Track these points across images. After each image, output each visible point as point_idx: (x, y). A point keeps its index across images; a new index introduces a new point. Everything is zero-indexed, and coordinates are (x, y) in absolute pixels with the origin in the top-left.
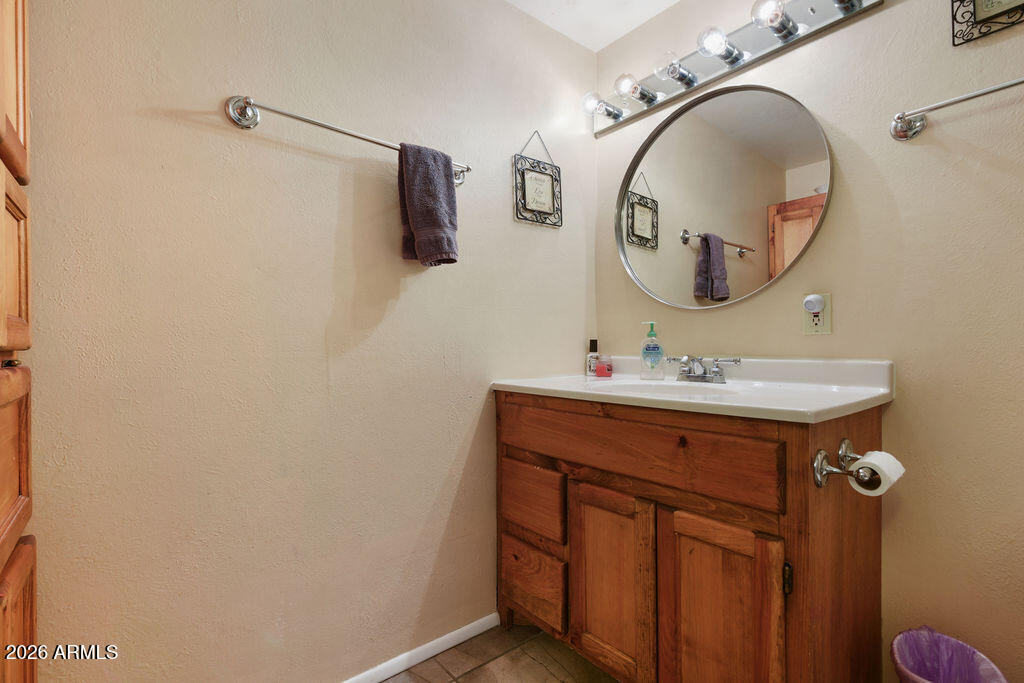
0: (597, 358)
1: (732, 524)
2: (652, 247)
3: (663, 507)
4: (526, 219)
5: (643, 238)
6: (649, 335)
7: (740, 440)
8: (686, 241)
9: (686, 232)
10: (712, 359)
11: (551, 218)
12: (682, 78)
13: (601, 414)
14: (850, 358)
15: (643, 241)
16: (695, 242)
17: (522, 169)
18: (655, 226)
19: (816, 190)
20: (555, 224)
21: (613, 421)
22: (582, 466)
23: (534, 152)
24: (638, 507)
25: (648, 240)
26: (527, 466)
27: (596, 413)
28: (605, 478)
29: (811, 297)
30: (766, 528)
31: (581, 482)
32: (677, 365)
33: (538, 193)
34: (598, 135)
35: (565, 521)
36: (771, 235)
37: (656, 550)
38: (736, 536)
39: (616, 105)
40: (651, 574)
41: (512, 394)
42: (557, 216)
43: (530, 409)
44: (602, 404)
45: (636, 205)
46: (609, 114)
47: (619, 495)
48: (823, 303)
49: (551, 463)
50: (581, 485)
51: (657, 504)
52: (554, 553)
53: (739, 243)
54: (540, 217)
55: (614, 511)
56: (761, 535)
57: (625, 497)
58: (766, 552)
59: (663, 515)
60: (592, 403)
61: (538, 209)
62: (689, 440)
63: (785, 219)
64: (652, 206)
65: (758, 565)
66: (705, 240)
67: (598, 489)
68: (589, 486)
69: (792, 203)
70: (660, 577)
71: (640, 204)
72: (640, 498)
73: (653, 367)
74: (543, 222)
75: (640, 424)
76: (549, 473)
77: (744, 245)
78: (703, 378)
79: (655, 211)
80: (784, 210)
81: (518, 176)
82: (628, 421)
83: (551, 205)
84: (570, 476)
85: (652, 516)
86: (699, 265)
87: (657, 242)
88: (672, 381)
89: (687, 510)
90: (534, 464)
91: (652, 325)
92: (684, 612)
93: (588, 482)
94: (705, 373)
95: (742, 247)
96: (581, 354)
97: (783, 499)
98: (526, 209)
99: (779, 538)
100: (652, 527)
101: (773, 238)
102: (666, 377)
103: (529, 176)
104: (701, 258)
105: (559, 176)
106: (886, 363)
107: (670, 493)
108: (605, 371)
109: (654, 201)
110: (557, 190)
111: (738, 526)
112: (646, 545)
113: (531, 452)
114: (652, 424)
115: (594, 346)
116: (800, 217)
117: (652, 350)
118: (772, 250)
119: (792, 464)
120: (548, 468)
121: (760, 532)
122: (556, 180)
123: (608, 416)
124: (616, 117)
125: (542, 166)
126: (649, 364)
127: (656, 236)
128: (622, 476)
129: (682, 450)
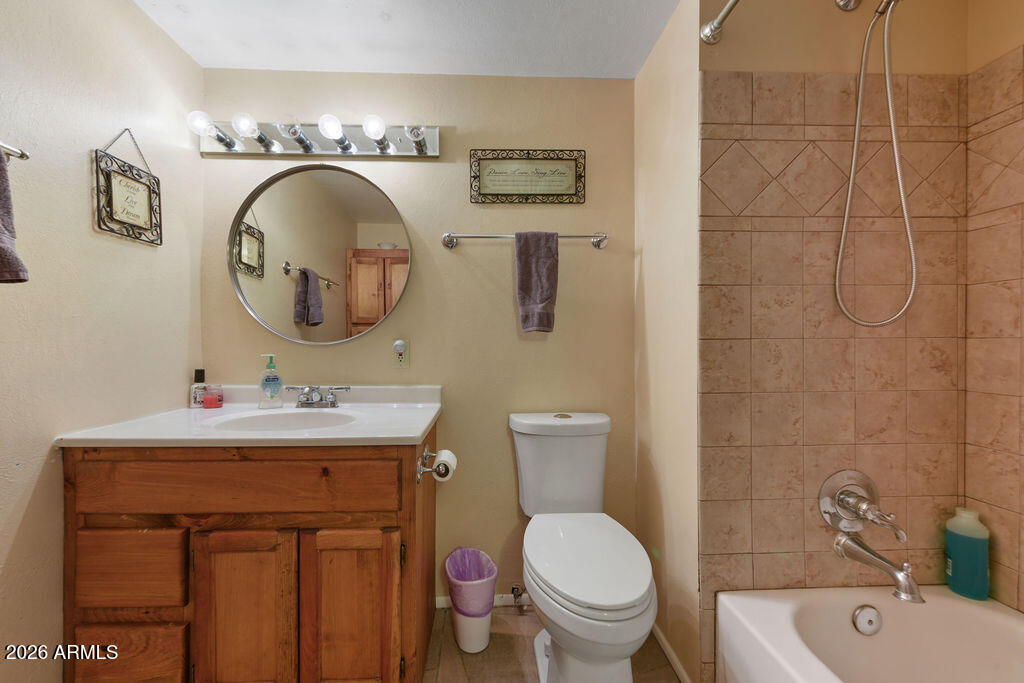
0: (205, 388)
1: (364, 528)
2: (259, 276)
3: (303, 531)
4: (112, 231)
5: (250, 266)
6: (268, 367)
7: (371, 463)
8: (287, 272)
9: (287, 264)
10: (328, 387)
11: (148, 234)
12: (300, 141)
13: (237, 458)
14: (420, 384)
15: (249, 268)
16: (295, 273)
17: (106, 171)
18: (261, 256)
19: (379, 245)
20: (152, 242)
21: (253, 463)
22: (209, 515)
23: (123, 152)
24: (280, 538)
25: (254, 268)
26: (126, 532)
27: (231, 457)
28: (239, 521)
29: (398, 342)
30: (389, 524)
31: (210, 531)
32: (294, 394)
33: (129, 202)
34: (203, 155)
35: (186, 581)
36: (348, 272)
37: (298, 572)
38: (368, 537)
39: (227, 133)
40: (294, 596)
41: (95, 449)
42: (155, 233)
43: (132, 464)
44: (238, 448)
45: (243, 234)
46: (220, 140)
47: (259, 533)
48: (405, 346)
49: (166, 521)
50: (211, 535)
51: (299, 530)
52: (167, 620)
53: (326, 277)
54: (132, 232)
55: (251, 550)
56: (386, 529)
57: (266, 533)
58: (389, 542)
59: (306, 538)
60: (224, 448)
61: (131, 222)
62: (331, 469)
63: (359, 262)
64: (260, 238)
65: (383, 552)
66: (305, 275)
67: (232, 533)
68: (223, 533)
69: (363, 251)
70: (302, 593)
71: (248, 233)
72: (281, 530)
73: (272, 397)
74: (138, 238)
75: (284, 463)
76: (163, 532)
77: (331, 279)
78: (321, 404)
79: (261, 242)
80: (358, 254)
81: (101, 178)
82: (270, 460)
83: (147, 219)
84: (194, 529)
85: (294, 542)
86: (298, 295)
87: (263, 271)
88: (291, 408)
89: (327, 528)
90: (137, 528)
91: (271, 358)
92: (324, 613)
93: (219, 529)
94: (321, 400)
95: (328, 280)
96: (182, 383)
97: (400, 501)
98: (112, 219)
99: (397, 528)
100: (295, 554)
101: (350, 275)
102: (285, 405)
103: (116, 181)
104: (299, 289)
105: (158, 189)
106: (439, 387)
107: (311, 517)
108: (214, 402)
109: (260, 232)
110: (155, 203)
111: (369, 528)
112: (289, 571)
113: (129, 515)
114: (295, 460)
115: (200, 376)
116: (369, 263)
117: (271, 381)
118: (349, 283)
119: (406, 474)
120: (162, 527)
121: (385, 528)
122: (154, 192)
123: (245, 459)
124: (229, 145)
125: (135, 172)
126: (268, 394)
127: (262, 266)
128: (260, 514)
129: (324, 478)
